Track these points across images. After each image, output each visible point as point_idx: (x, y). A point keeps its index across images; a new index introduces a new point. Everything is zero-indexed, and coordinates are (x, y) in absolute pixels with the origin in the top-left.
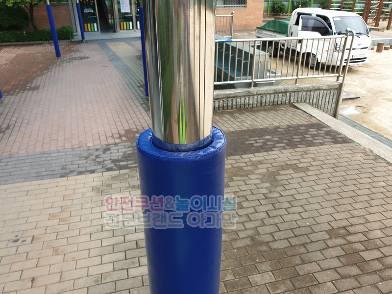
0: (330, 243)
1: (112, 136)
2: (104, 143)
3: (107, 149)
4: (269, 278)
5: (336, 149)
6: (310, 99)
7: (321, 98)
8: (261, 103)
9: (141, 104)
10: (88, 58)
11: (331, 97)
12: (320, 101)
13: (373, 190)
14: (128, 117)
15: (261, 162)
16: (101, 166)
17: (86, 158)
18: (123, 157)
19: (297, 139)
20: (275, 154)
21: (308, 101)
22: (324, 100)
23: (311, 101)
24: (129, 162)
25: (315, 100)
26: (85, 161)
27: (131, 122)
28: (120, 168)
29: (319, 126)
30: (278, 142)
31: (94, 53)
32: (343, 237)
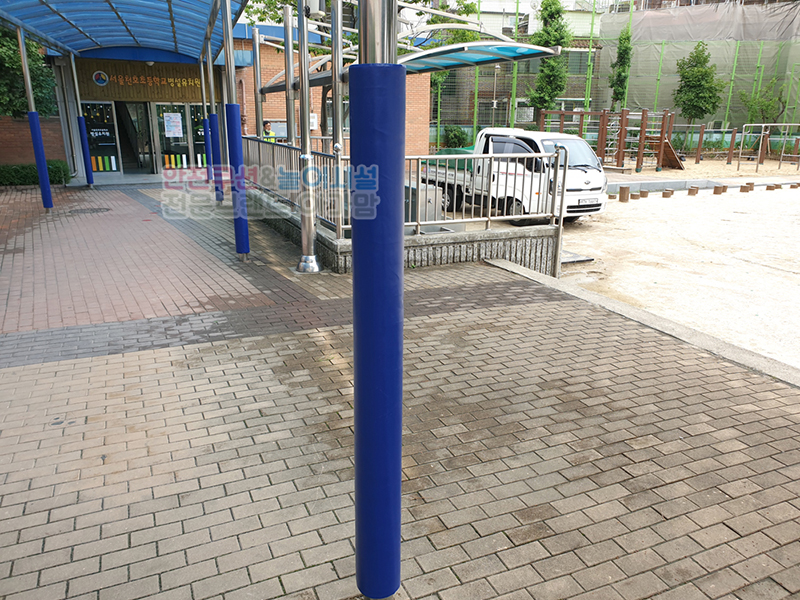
0: (541, 395)
1: (188, 305)
2: (175, 313)
3: (182, 320)
4: (459, 429)
5: (552, 306)
6: (511, 253)
7: (528, 252)
8: (435, 259)
9: (230, 266)
10: (108, 210)
11: (544, 250)
12: (527, 255)
13: (602, 344)
14: (209, 281)
15: (439, 324)
16: (178, 339)
17: (148, 331)
18: (212, 327)
19: (491, 298)
20: (460, 314)
21: (507, 256)
22: (533, 255)
23: (513, 256)
24: (225, 333)
25: (519, 255)
26: (148, 335)
27: (215, 287)
28: (211, 340)
29: (526, 283)
30: (462, 302)
31: (120, 203)
32: (560, 388)
